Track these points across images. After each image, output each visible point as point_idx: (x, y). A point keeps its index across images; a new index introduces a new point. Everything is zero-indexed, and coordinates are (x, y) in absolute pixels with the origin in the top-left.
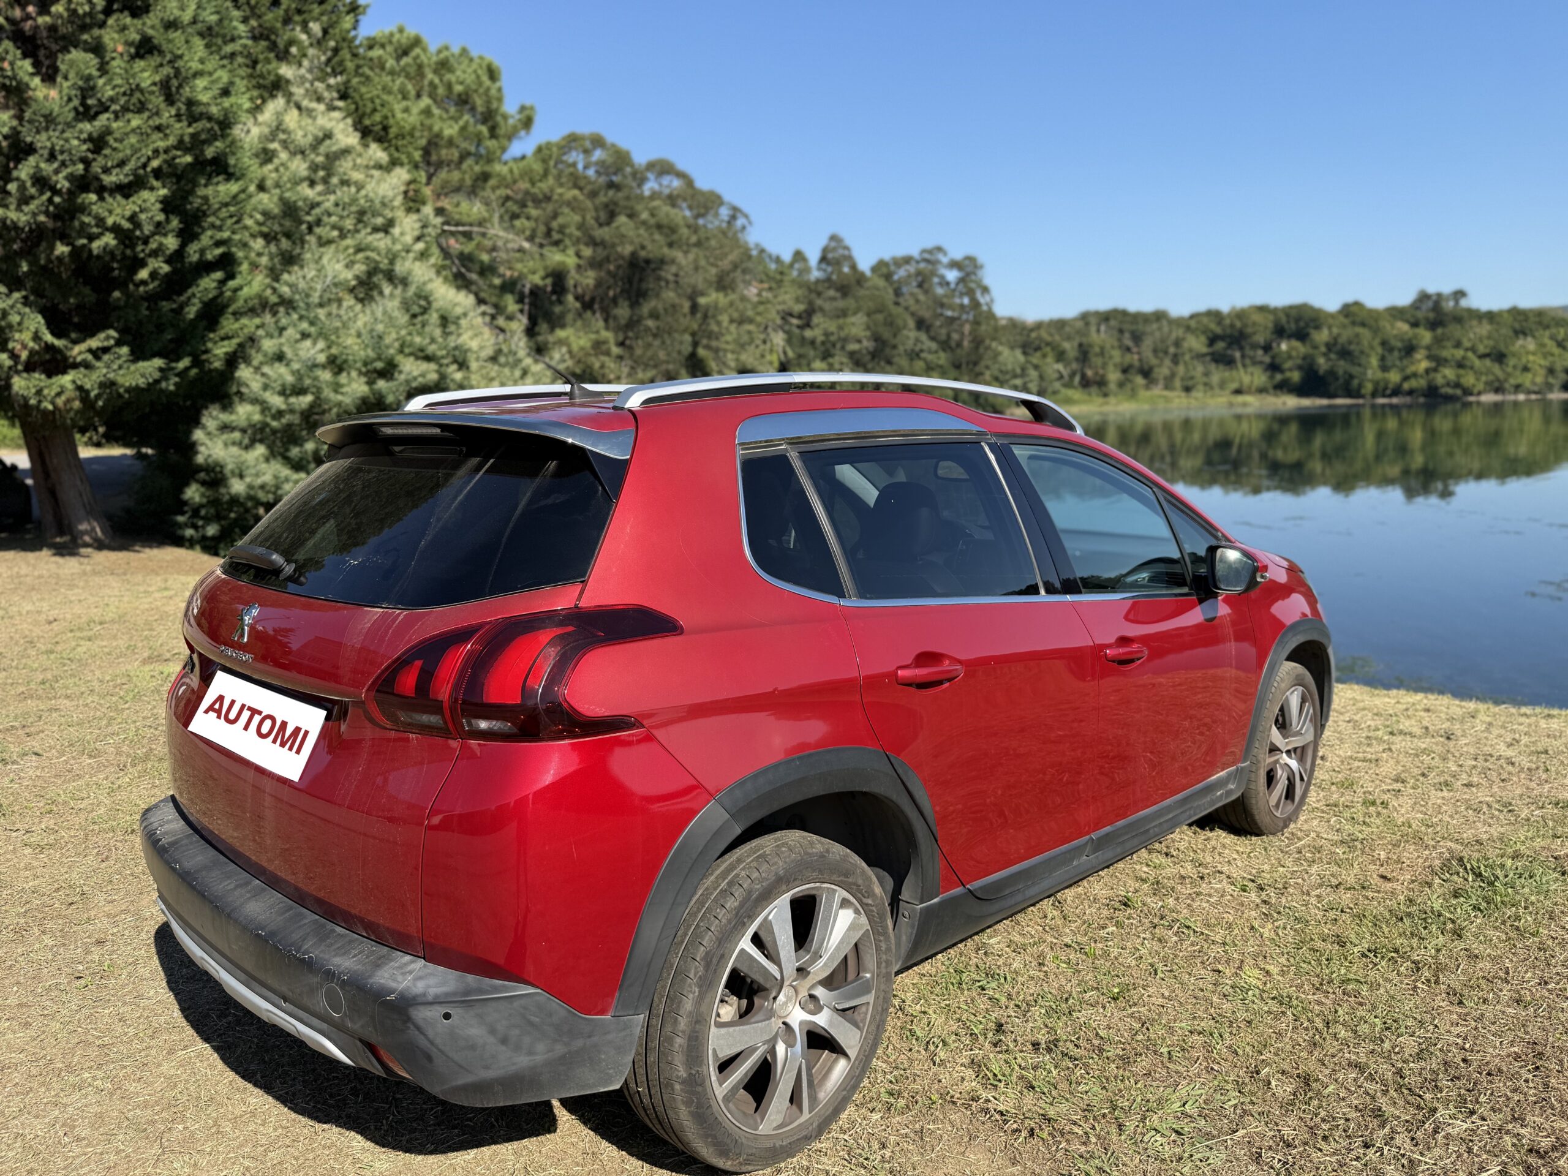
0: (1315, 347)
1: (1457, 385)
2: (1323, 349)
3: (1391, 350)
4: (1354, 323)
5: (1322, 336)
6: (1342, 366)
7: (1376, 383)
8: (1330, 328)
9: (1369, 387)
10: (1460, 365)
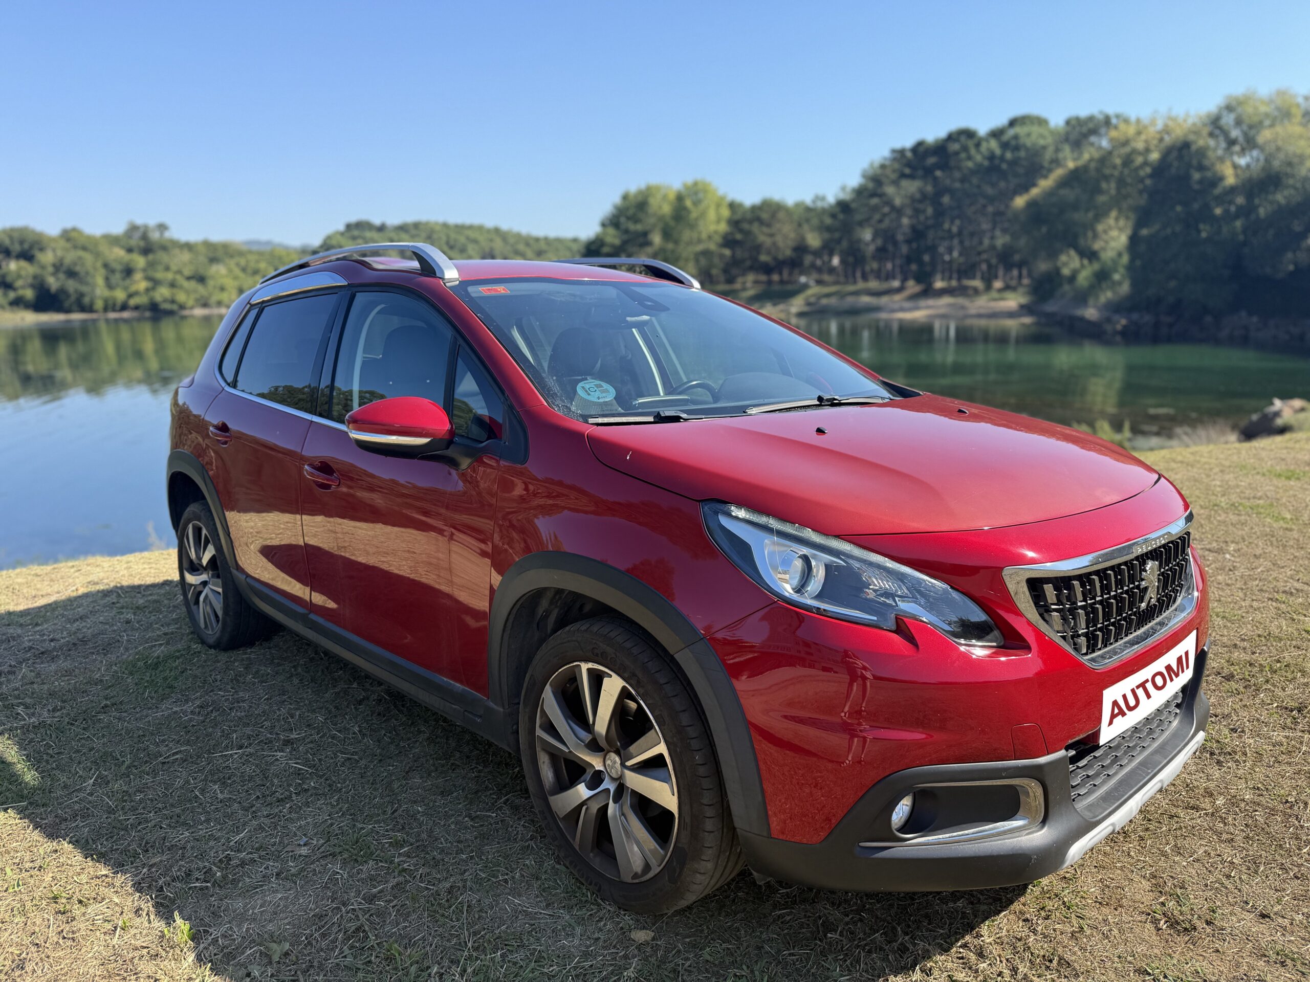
0: (43, 267)
1: (173, 302)
2: (50, 269)
3: (113, 271)
4: (75, 247)
5: (47, 258)
6: (71, 285)
7: (106, 301)
8: (54, 250)
9: (99, 304)
10: (173, 285)
